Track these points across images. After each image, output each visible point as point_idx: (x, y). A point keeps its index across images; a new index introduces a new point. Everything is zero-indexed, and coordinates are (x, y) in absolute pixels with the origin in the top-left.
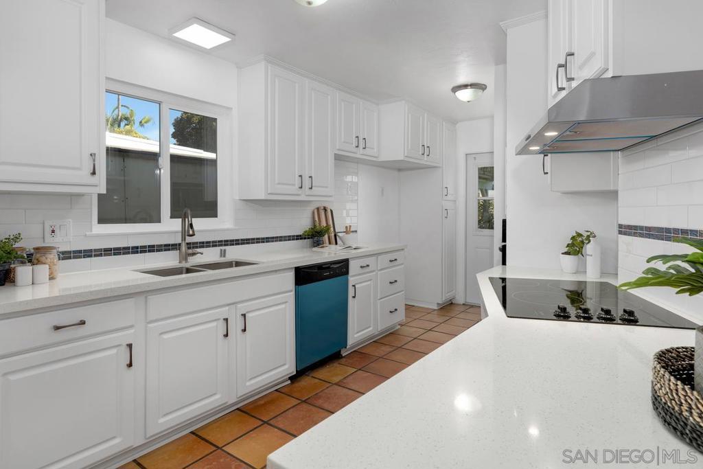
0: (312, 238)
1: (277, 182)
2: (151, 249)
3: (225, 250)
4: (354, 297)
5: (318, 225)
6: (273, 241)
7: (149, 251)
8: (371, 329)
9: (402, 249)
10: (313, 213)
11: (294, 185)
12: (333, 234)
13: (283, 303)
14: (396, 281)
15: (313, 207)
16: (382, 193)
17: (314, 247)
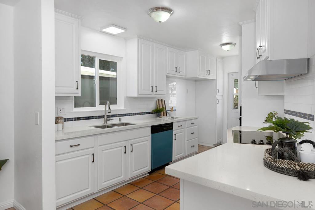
0: (156, 113)
1: (142, 89)
2: (93, 118)
3: (121, 118)
4: (175, 139)
5: (158, 107)
6: (139, 115)
7: (93, 119)
8: (183, 154)
9: (197, 118)
10: (157, 102)
11: (149, 90)
12: (165, 112)
13: (146, 141)
14: (194, 133)
15: (156, 99)
16: (187, 91)
17: (157, 117)
